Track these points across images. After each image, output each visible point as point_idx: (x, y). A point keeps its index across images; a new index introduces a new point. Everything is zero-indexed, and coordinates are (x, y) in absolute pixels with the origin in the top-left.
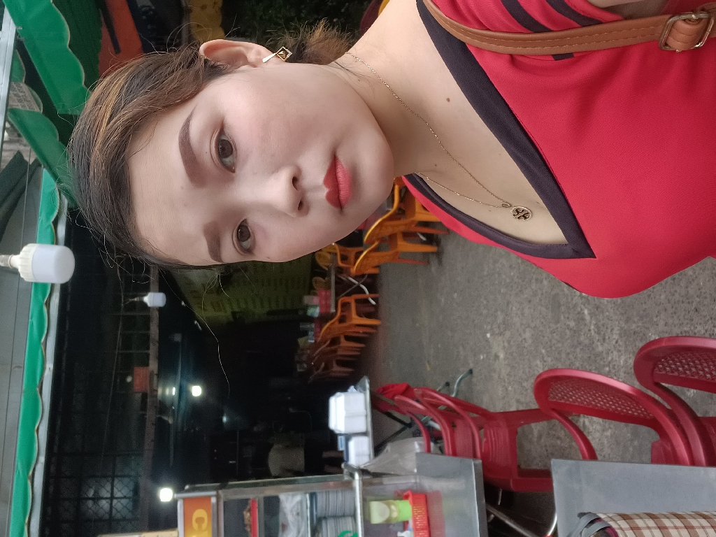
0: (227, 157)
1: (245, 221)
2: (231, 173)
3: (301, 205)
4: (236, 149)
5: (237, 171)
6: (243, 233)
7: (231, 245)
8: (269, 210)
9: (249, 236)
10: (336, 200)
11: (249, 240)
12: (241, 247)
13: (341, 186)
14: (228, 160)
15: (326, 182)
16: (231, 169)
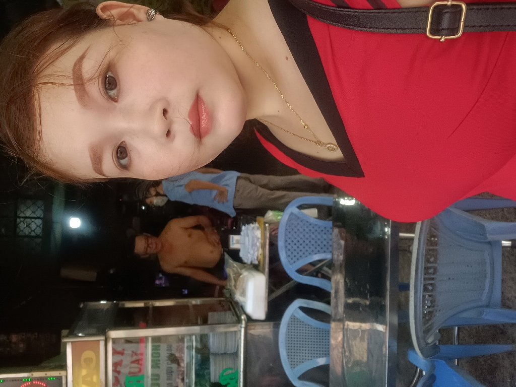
0: (111, 89)
1: (123, 142)
2: (114, 103)
3: (169, 134)
6: (122, 152)
7: (111, 161)
9: (127, 155)
12: (119, 163)
15: (190, 115)
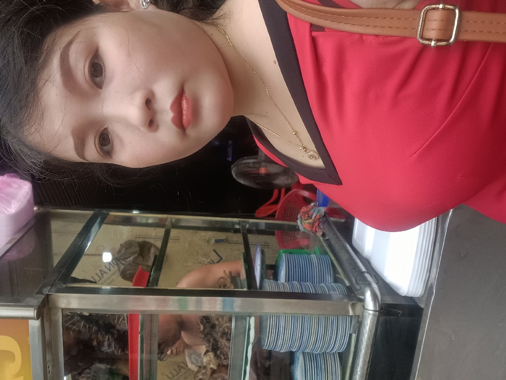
1: (106, 129)
3: (151, 123)
4: (105, 71)
5: (103, 88)
7: (93, 146)
8: (125, 122)
9: (110, 143)
10: (179, 123)
11: (109, 145)
12: (102, 149)
13: (184, 112)
14: (98, 79)
15: (172, 107)
16: (99, 86)
